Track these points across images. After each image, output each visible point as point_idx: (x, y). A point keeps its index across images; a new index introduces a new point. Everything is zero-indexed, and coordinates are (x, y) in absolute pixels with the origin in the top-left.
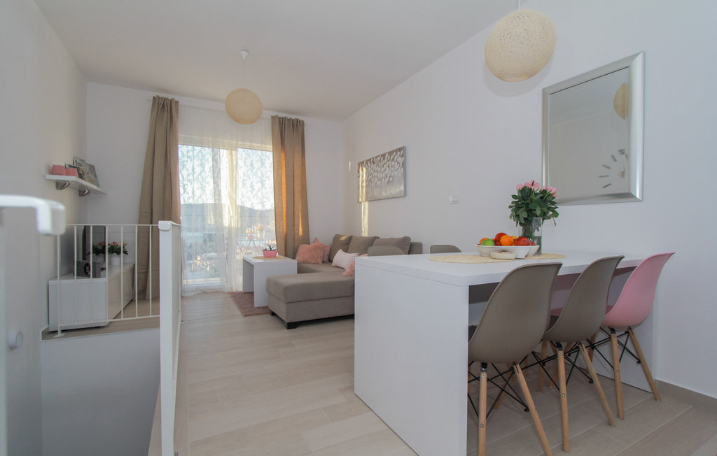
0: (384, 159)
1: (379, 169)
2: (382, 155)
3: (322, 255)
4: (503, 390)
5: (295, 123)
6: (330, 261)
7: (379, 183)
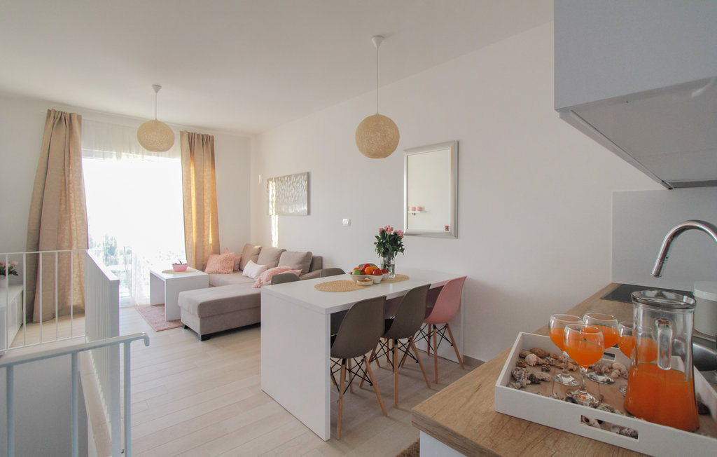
0: (290, 179)
1: (286, 189)
2: (289, 176)
3: (233, 265)
4: (356, 374)
5: (205, 137)
6: (240, 269)
7: (286, 200)
